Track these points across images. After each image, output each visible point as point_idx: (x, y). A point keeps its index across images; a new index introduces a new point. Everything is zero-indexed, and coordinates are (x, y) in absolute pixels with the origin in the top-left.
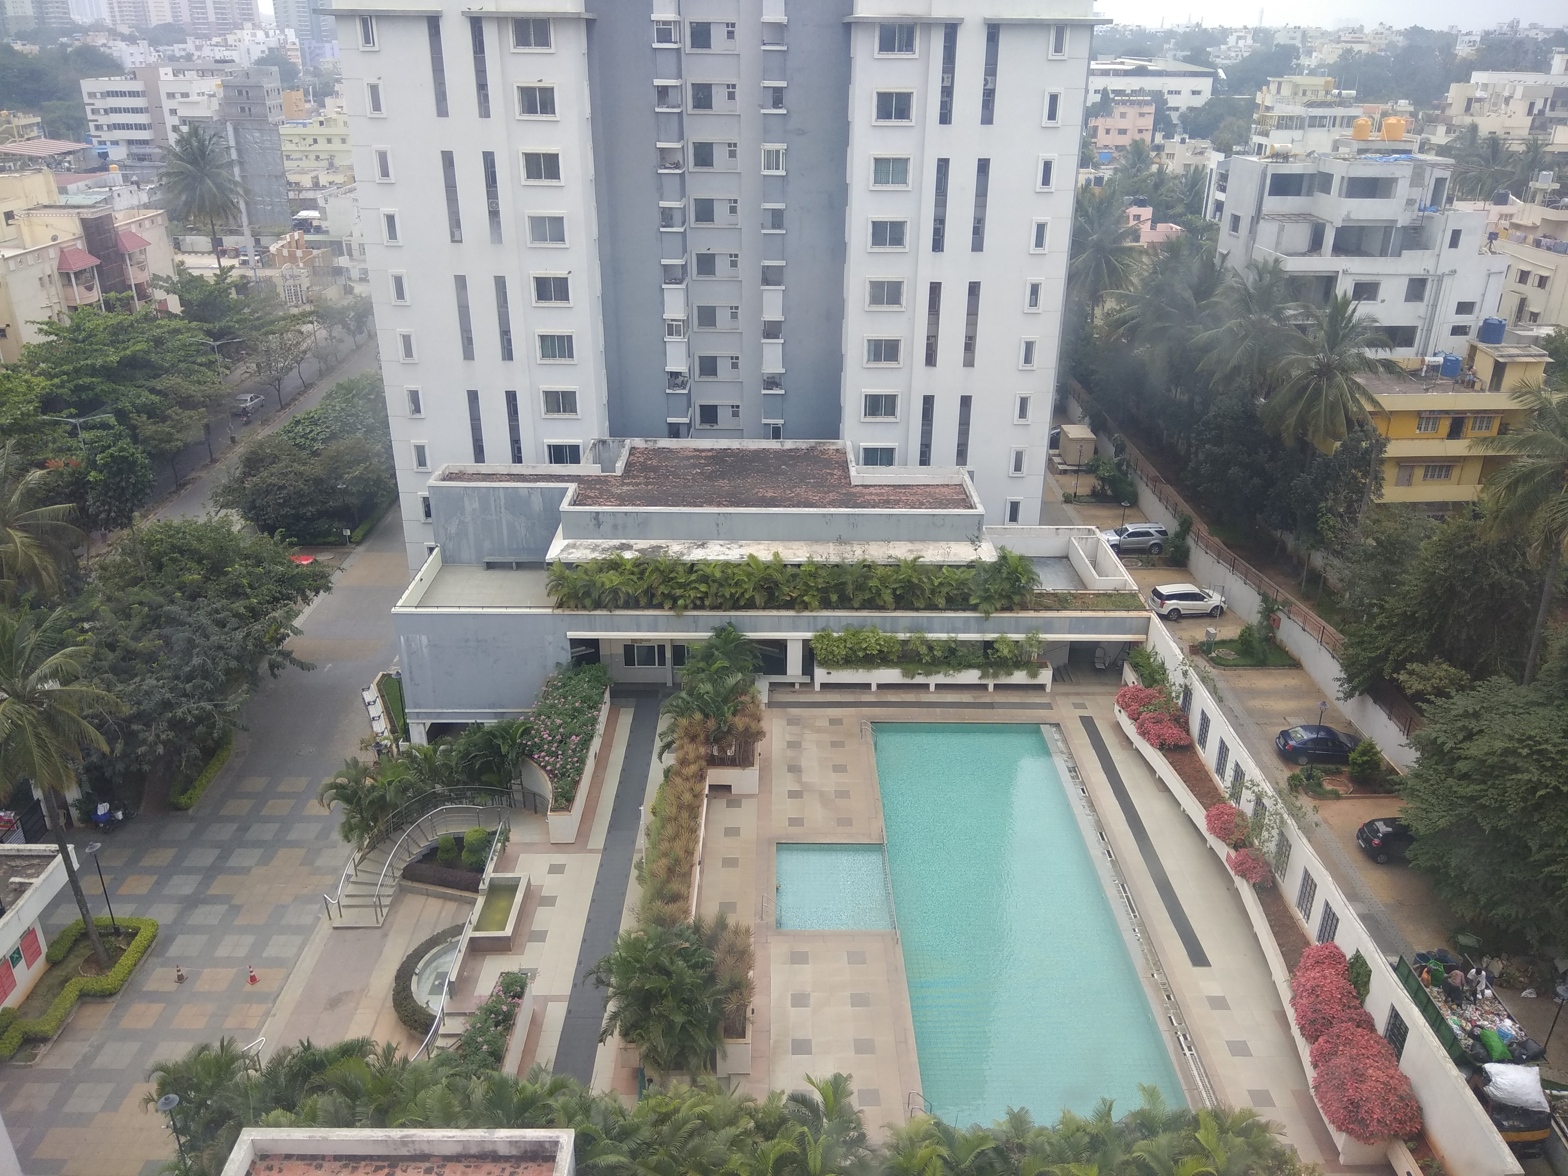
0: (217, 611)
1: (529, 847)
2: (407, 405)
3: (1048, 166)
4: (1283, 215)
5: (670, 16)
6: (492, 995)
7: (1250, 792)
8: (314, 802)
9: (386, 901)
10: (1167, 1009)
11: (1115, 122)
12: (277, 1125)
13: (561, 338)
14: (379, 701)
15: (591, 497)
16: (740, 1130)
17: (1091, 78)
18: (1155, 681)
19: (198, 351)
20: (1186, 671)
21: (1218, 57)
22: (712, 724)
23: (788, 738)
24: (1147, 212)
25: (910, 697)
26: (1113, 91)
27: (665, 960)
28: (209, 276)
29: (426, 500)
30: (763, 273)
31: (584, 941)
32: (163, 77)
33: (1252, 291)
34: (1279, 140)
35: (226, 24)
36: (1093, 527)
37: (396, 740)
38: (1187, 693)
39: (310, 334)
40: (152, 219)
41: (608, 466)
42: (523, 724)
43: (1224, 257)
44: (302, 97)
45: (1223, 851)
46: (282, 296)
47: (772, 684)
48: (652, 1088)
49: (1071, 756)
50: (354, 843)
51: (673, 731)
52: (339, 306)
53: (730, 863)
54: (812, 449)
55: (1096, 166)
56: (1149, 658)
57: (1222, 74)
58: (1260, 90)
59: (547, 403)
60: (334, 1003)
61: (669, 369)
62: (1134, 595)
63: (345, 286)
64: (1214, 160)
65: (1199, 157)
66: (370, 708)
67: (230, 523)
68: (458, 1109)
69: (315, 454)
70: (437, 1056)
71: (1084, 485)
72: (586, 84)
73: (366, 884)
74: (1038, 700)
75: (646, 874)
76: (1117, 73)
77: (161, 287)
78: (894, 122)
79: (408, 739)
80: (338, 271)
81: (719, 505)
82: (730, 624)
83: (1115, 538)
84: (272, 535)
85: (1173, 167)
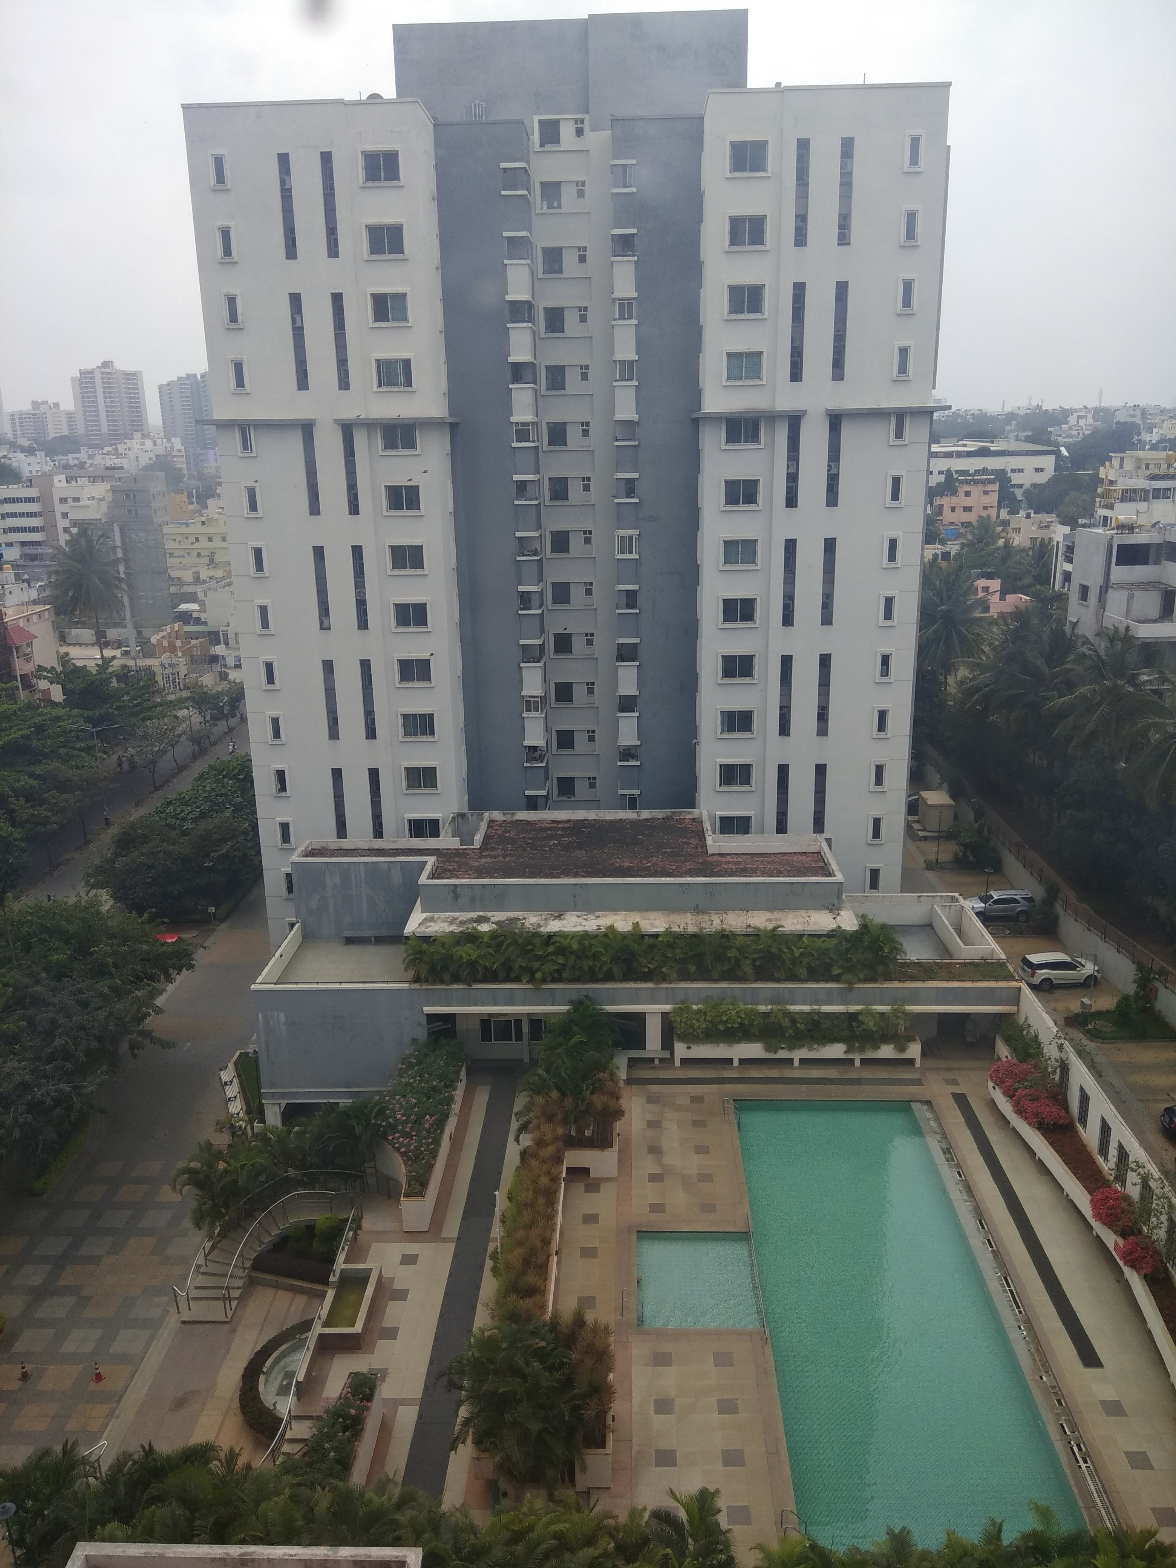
0: (81, 991)
1: (381, 1236)
2: (274, 785)
3: (893, 543)
4: (1132, 584)
5: (529, 418)
6: (340, 1398)
7: (1135, 1174)
8: (167, 1188)
9: (236, 1294)
10: (1058, 1415)
11: (960, 500)
12: (112, 1539)
13: (422, 716)
14: (235, 1081)
15: (449, 870)
16: (599, 1551)
17: (932, 461)
18: (1030, 1055)
19: (77, 737)
20: (1062, 1045)
21: (1060, 436)
22: (569, 1102)
23: (648, 1117)
24: (995, 584)
25: (773, 1073)
26: (957, 472)
27: (520, 1361)
28: (92, 666)
29: (288, 876)
30: (618, 650)
31: (436, 1339)
32: (57, 484)
33: (1103, 657)
34: (1124, 513)
35: (118, 435)
36: (956, 895)
37: (251, 1122)
38: (1064, 1068)
39: (185, 719)
40: (40, 614)
41: (466, 839)
42: (378, 1103)
43: (1075, 625)
44: (186, 499)
45: (1110, 1239)
46: (161, 682)
47: (630, 1060)
48: (505, 1503)
49: (944, 1136)
50: (204, 1232)
51: (529, 1111)
52: (214, 691)
53: (588, 1253)
54: (668, 819)
55: (943, 542)
56: (1022, 1030)
57: (1064, 452)
58: (1103, 465)
59: (408, 778)
60: (180, 1403)
61: (527, 743)
62: (1002, 965)
63: (221, 673)
64: (1060, 533)
65: (1045, 531)
66: (226, 1088)
67: (100, 904)
68: (301, 1523)
69: (185, 833)
70: (282, 1463)
71: (946, 852)
72: (449, 482)
73: (215, 1275)
74: (907, 1076)
75: (501, 1266)
76: (959, 455)
77: (45, 678)
78: (742, 507)
79: (262, 1120)
80: (214, 659)
81: (576, 875)
82: (587, 997)
83: (979, 905)
84: (140, 915)
85: (1019, 540)
